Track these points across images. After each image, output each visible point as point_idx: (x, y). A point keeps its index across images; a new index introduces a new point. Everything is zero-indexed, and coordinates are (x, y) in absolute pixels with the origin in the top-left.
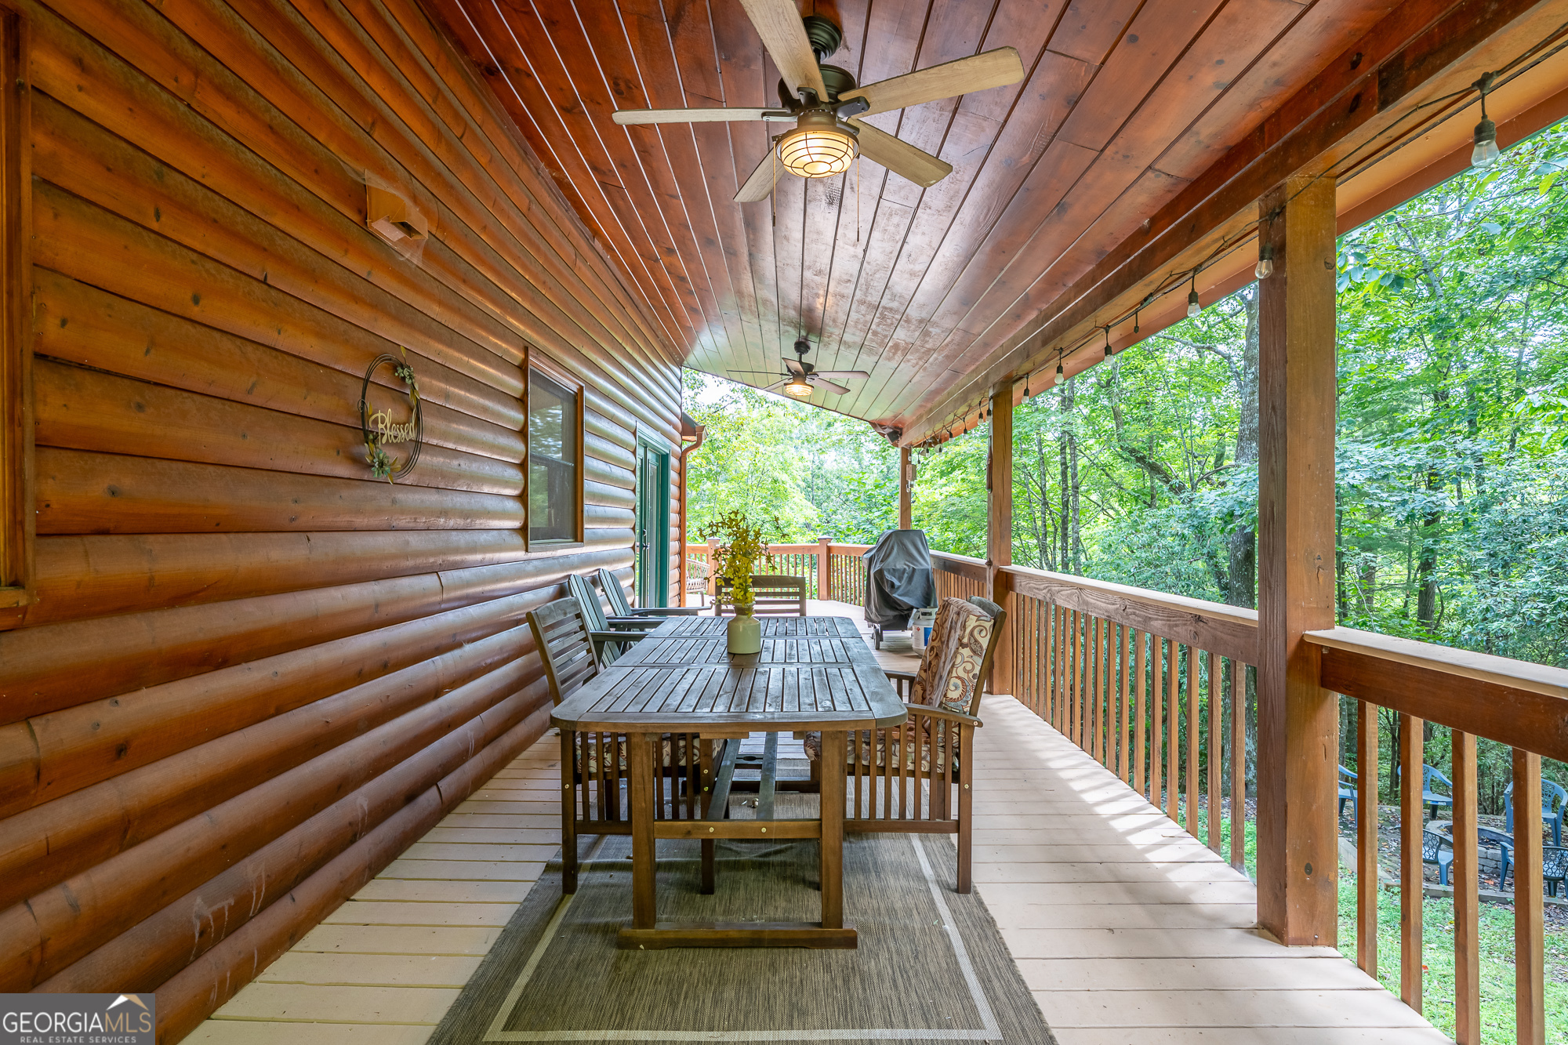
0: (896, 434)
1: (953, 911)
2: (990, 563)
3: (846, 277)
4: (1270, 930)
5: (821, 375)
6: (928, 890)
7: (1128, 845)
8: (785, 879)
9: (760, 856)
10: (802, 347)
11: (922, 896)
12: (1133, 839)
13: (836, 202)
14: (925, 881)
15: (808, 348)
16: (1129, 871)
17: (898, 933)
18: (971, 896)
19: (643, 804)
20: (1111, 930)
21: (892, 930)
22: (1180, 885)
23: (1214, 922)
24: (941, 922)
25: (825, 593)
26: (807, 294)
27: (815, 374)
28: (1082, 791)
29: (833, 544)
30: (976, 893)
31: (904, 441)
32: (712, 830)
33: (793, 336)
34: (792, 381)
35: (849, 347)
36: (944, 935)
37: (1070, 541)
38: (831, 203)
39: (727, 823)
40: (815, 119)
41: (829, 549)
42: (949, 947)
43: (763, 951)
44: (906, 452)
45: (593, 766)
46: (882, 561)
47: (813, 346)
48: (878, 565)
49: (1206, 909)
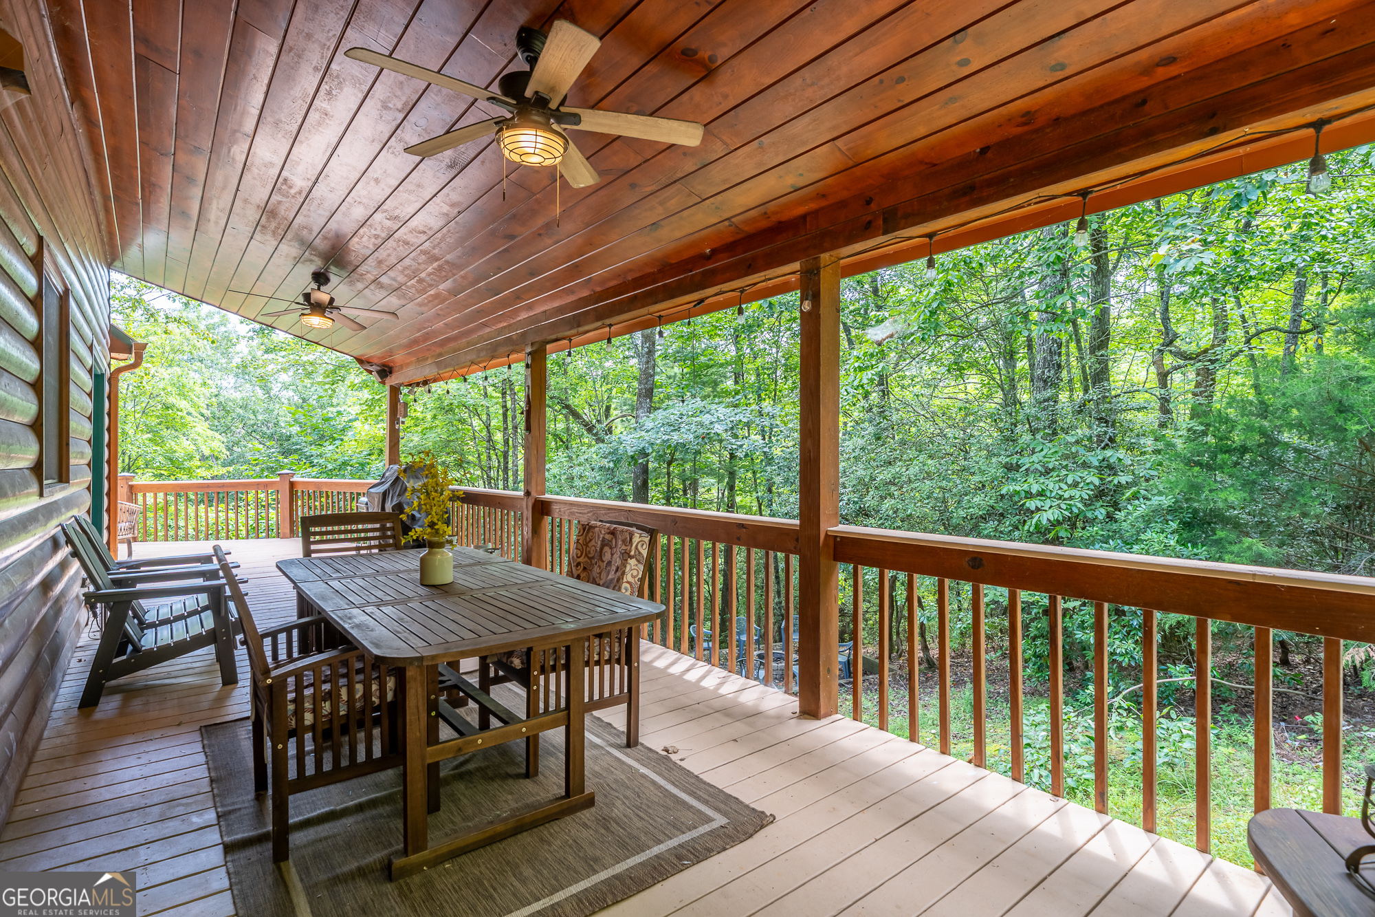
0: (385, 372)
1: (637, 760)
2: (528, 493)
3: (421, 228)
4: (808, 714)
5: (344, 311)
6: (609, 753)
7: (704, 688)
8: (492, 779)
9: (453, 770)
10: (320, 278)
11: (607, 758)
12: (704, 683)
13: (458, 168)
14: (602, 748)
15: (327, 280)
16: (717, 704)
17: (614, 786)
18: (639, 747)
19: (418, 734)
20: (735, 740)
21: (608, 785)
22: (750, 704)
23: (779, 719)
24: (637, 770)
25: (288, 531)
26: (365, 233)
27: (337, 308)
28: (652, 661)
29: (295, 479)
30: (642, 744)
31: (393, 380)
32: (480, 741)
33: (316, 264)
34: (308, 311)
35: (382, 287)
36: (644, 776)
37: (510, 473)
38: (451, 167)
39: (486, 734)
40: (536, 118)
41: (292, 484)
42: (654, 783)
43: (525, 834)
44: (395, 391)
45: (308, 718)
46: (399, 495)
47: (334, 279)
48: (395, 499)
49: (772, 713)
